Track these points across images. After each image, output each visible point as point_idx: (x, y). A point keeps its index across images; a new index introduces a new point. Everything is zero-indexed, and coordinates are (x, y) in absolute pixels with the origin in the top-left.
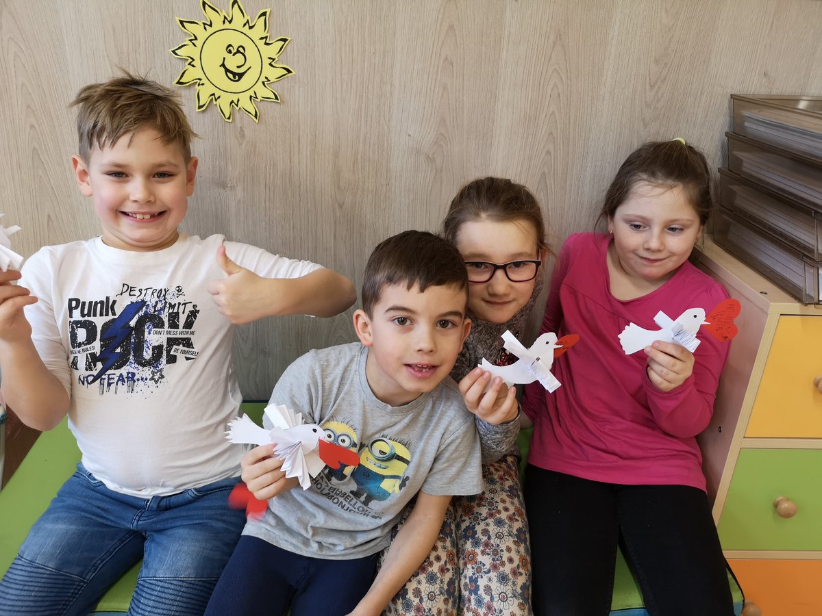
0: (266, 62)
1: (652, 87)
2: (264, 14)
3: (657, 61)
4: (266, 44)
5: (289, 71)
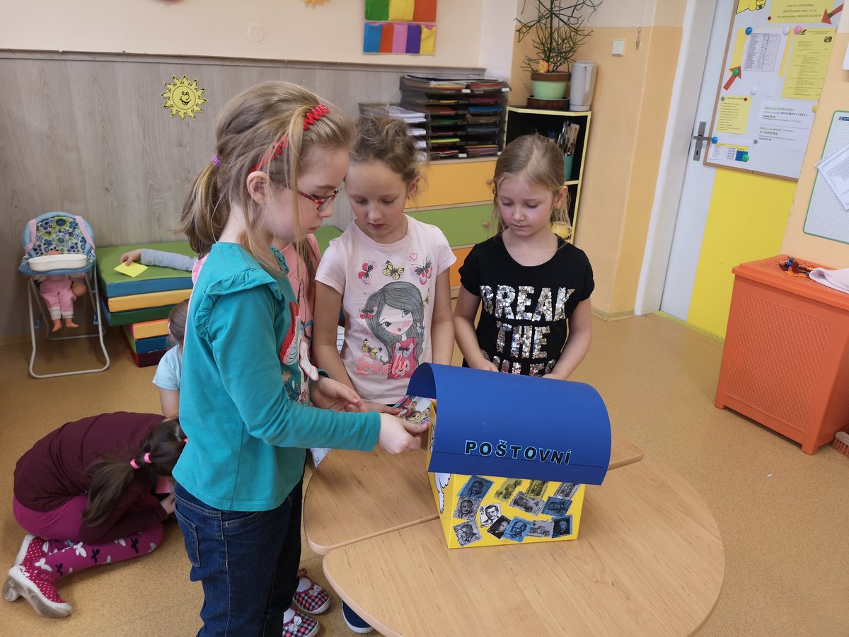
2: (196, 80)
4: (197, 91)
5: (206, 101)
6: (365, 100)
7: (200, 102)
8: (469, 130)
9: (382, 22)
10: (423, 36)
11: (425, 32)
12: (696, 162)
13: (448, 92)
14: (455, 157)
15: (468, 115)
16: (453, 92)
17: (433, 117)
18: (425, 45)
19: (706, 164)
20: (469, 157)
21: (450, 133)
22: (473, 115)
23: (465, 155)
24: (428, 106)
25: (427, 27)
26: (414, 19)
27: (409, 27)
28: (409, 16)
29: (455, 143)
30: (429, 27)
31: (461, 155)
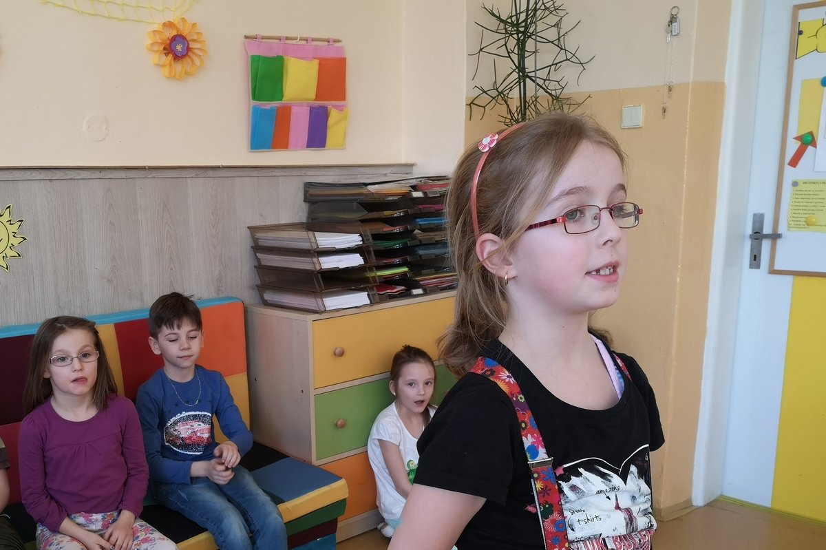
0: (11, 235)
1: (213, 227)
2: (9, 207)
3: (213, 213)
4: (10, 224)
5: (25, 239)
6: (258, 222)
7: (15, 241)
8: (421, 252)
9: (275, 104)
10: (331, 121)
11: (334, 115)
12: (755, 271)
13: (390, 198)
14: (406, 294)
15: (417, 231)
16: (396, 198)
17: (376, 237)
18: (333, 132)
19: (773, 271)
20: (426, 293)
21: (397, 260)
22: (423, 230)
23: (419, 291)
24: (363, 221)
25: (335, 107)
26: (319, 96)
27: (312, 109)
28: (311, 93)
29: (404, 274)
30: (340, 109)
31: (415, 292)
